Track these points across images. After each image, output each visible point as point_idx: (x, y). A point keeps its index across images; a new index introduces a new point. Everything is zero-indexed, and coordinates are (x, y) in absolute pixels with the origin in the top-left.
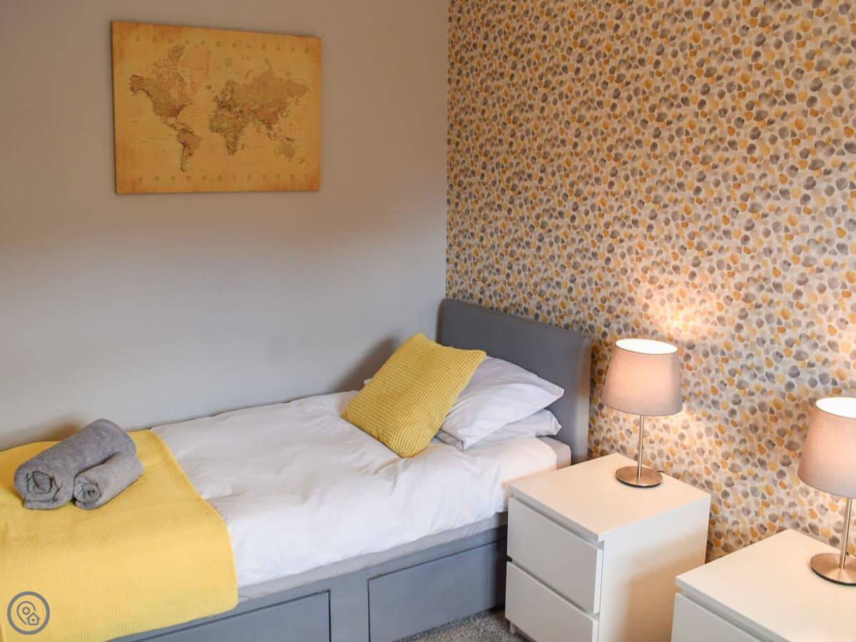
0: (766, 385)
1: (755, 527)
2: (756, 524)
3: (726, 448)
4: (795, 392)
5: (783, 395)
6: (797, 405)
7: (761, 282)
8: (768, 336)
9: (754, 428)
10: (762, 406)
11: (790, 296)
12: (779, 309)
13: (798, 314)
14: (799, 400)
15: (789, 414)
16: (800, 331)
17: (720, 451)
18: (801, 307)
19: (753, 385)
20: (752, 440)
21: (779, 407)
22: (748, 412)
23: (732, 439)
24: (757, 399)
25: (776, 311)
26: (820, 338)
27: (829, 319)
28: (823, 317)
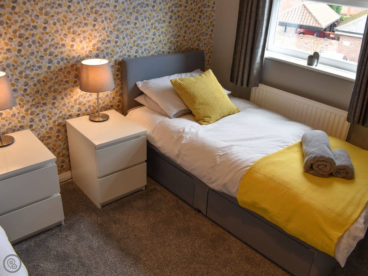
0: (39, 71)
2: (48, 129)
3: (26, 107)
4: (52, 69)
5: (47, 72)
7: (26, 27)
8: (35, 50)
9: (38, 92)
10: (39, 81)
11: (42, 30)
12: (37, 37)
15: (51, 79)
16: (49, 44)
17: (23, 110)
18: (47, 33)
19: (32, 74)
20: (37, 97)
22: (33, 87)
23: (28, 102)
24: (36, 79)
26: (57, 44)
27: (60, 35)
28: (57, 35)
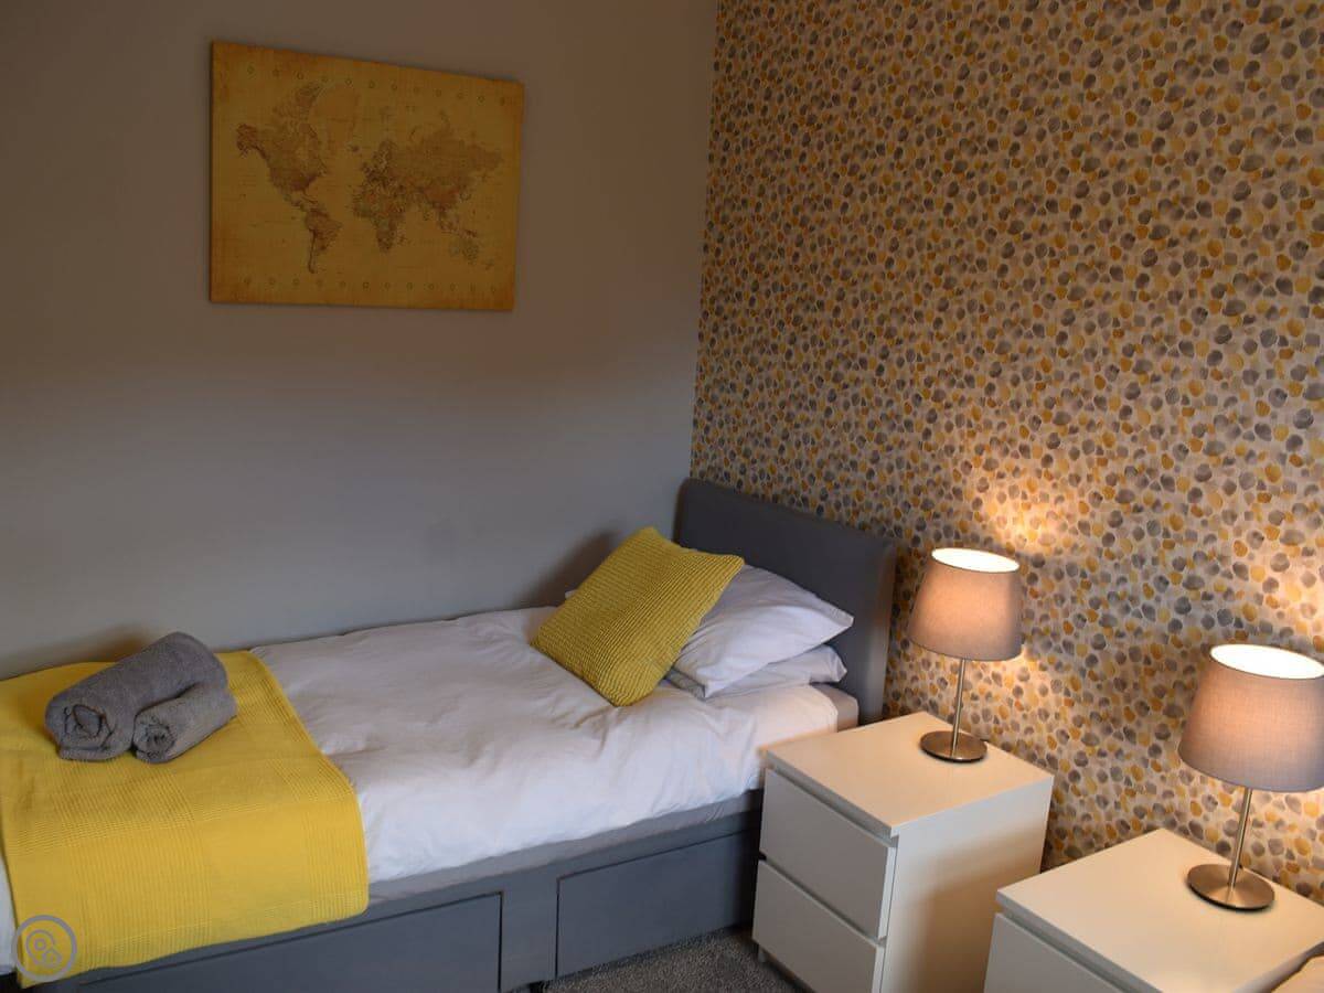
0: (1143, 623)
1: (1113, 823)
2: (1114, 820)
3: (1078, 710)
4: (1183, 635)
5: (1165, 637)
6: (1184, 654)
7: (1143, 476)
8: (1150, 552)
9: (1121, 684)
10: (1134, 653)
11: (1184, 497)
12: (1167, 514)
13: (1194, 524)
14: (1187, 647)
15: (1172, 666)
16: (1195, 548)
17: (1070, 714)
18: (1199, 513)
19: (1123, 621)
20: (1116, 700)
21: (1157, 655)
22: (1114, 661)
23: (1089, 698)
24: (1128, 642)
25: (1162, 517)
26: (1222, 558)
27: (1238, 532)
28: (1230, 529)
